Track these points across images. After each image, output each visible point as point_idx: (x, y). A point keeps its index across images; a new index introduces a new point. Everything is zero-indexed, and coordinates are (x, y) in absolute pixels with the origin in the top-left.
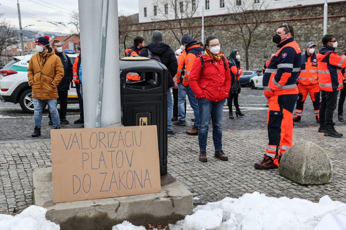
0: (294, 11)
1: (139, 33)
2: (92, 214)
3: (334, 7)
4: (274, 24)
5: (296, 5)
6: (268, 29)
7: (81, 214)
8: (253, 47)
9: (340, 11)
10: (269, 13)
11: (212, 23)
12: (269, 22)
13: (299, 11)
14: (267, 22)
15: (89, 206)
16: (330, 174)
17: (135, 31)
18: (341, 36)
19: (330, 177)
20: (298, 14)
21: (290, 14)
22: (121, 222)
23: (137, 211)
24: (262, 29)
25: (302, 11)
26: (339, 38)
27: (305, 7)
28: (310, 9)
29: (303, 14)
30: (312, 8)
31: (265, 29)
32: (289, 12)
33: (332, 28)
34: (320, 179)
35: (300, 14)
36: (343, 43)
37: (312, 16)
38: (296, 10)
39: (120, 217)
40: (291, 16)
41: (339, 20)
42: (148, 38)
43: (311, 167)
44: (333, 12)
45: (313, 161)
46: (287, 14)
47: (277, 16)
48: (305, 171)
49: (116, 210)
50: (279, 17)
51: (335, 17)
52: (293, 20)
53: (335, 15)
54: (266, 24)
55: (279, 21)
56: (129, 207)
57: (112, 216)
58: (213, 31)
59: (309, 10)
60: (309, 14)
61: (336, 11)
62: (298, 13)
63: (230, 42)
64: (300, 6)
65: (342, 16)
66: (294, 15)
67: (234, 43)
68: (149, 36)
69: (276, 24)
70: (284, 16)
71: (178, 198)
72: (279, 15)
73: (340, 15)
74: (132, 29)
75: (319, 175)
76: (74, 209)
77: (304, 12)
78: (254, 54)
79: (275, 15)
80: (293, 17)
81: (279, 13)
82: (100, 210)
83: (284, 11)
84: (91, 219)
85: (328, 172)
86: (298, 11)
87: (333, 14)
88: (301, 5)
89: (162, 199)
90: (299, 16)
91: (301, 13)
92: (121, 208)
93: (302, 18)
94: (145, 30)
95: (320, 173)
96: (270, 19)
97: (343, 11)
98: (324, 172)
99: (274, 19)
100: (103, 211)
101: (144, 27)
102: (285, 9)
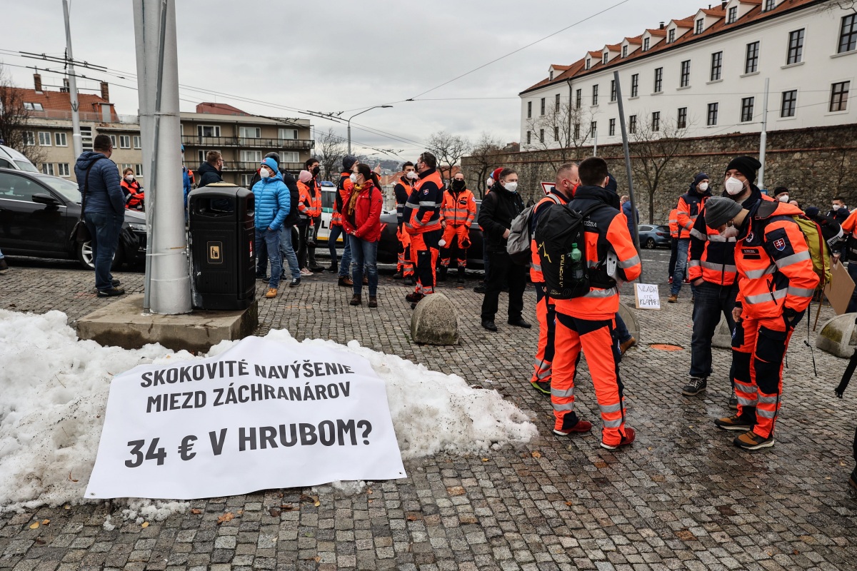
0: (727, 141)
1: (516, 166)
2: (126, 331)
3: (786, 138)
4: (698, 159)
5: (731, 132)
6: (689, 167)
7: (115, 330)
8: (668, 192)
9: (794, 144)
10: (692, 143)
11: (612, 155)
12: (692, 157)
13: (735, 141)
14: (689, 156)
15: (123, 322)
16: (456, 334)
17: (511, 163)
18: (794, 181)
19: (456, 338)
20: (733, 146)
21: (721, 145)
22: (153, 342)
23: (170, 335)
24: (681, 166)
25: (739, 142)
26: (790, 183)
27: (744, 135)
28: (751, 140)
29: (741, 146)
30: (754, 138)
31: (685, 166)
32: (719, 143)
33: (781, 169)
34: (440, 338)
35: (735, 146)
36: (795, 191)
37: (753, 150)
38: (730, 139)
39: (154, 338)
40: (723, 149)
41: (791, 157)
42: (527, 173)
43: (428, 323)
44: (783, 145)
45: (432, 316)
46: (717, 146)
47: (702, 148)
48: (419, 326)
49: (149, 331)
50: (705, 149)
51: (786, 152)
52: (725, 154)
53: (786, 150)
54: (688, 158)
55: (706, 155)
56: (162, 330)
57: (145, 335)
58: (614, 167)
59: (748, 140)
60: (749, 147)
61: (788, 143)
62: (732, 144)
63: (635, 183)
64: (737, 134)
65: (797, 152)
66: (727, 147)
67: (641, 185)
68: (528, 170)
69: (700, 159)
70: (712, 148)
71: (214, 328)
72: (705, 146)
73: (794, 150)
74: (508, 161)
75: (440, 333)
76: (109, 324)
77: (741, 143)
78: (668, 202)
79: (700, 146)
80: (726, 150)
81: (706, 143)
82: (134, 329)
83: (713, 141)
84: (125, 335)
85: (453, 332)
86: (732, 142)
87: (783, 148)
88: (739, 132)
89: (198, 327)
90: (735, 148)
91: (737, 143)
92: (153, 329)
93: (738, 152)
94: (524, 163)
95: (441, 331)
96: (693, 152)
97: (798, 144)
98: (447, 330)
99: (698, 152)
100: (137, 330)
101: (523, 158)
102: (715, 138)
